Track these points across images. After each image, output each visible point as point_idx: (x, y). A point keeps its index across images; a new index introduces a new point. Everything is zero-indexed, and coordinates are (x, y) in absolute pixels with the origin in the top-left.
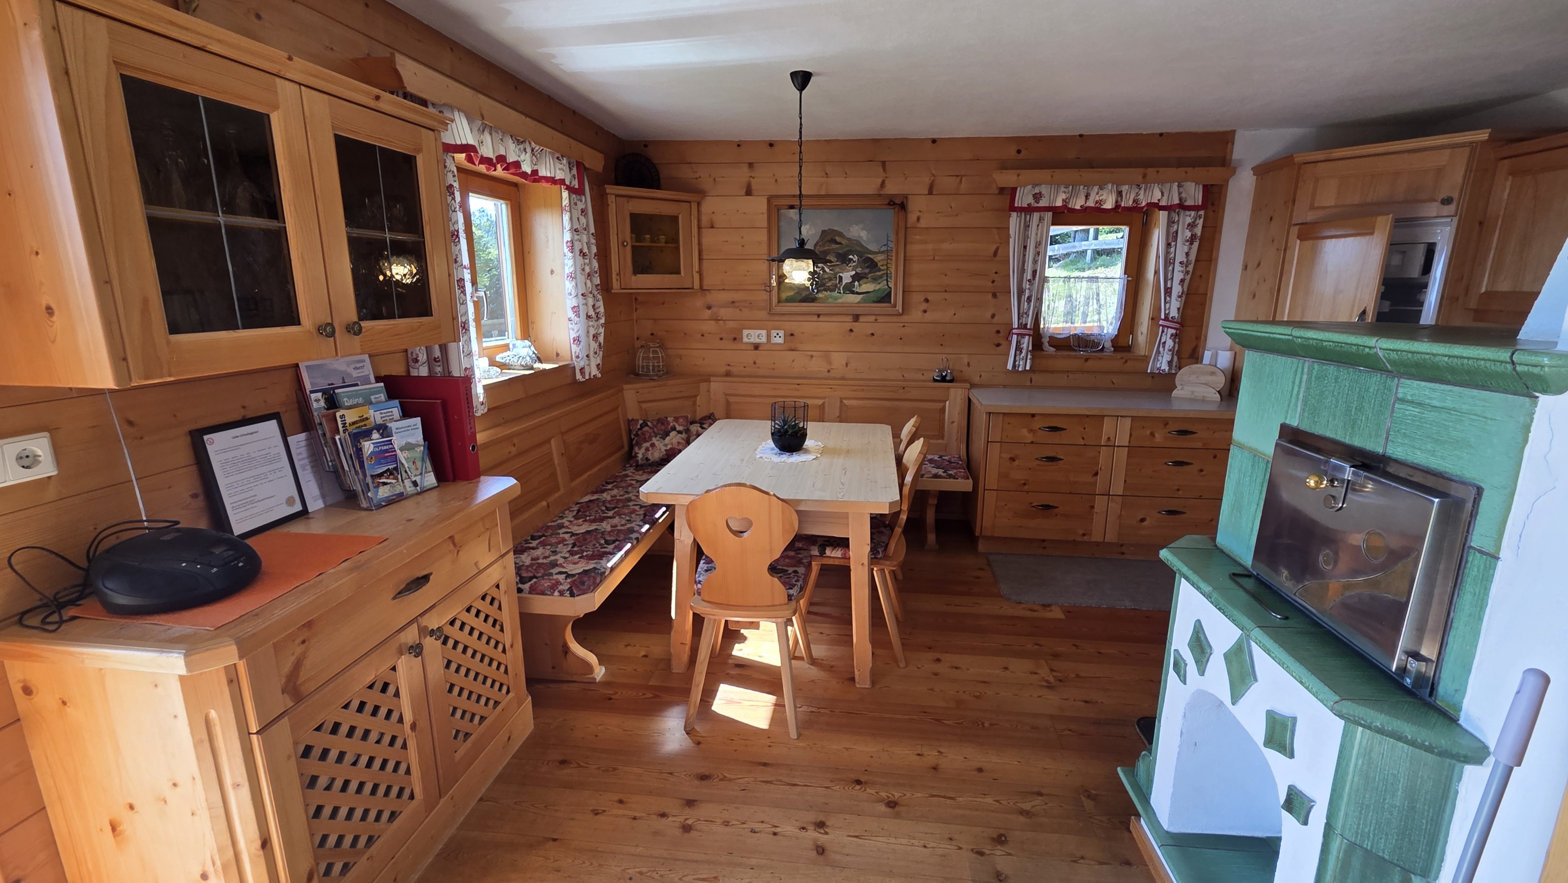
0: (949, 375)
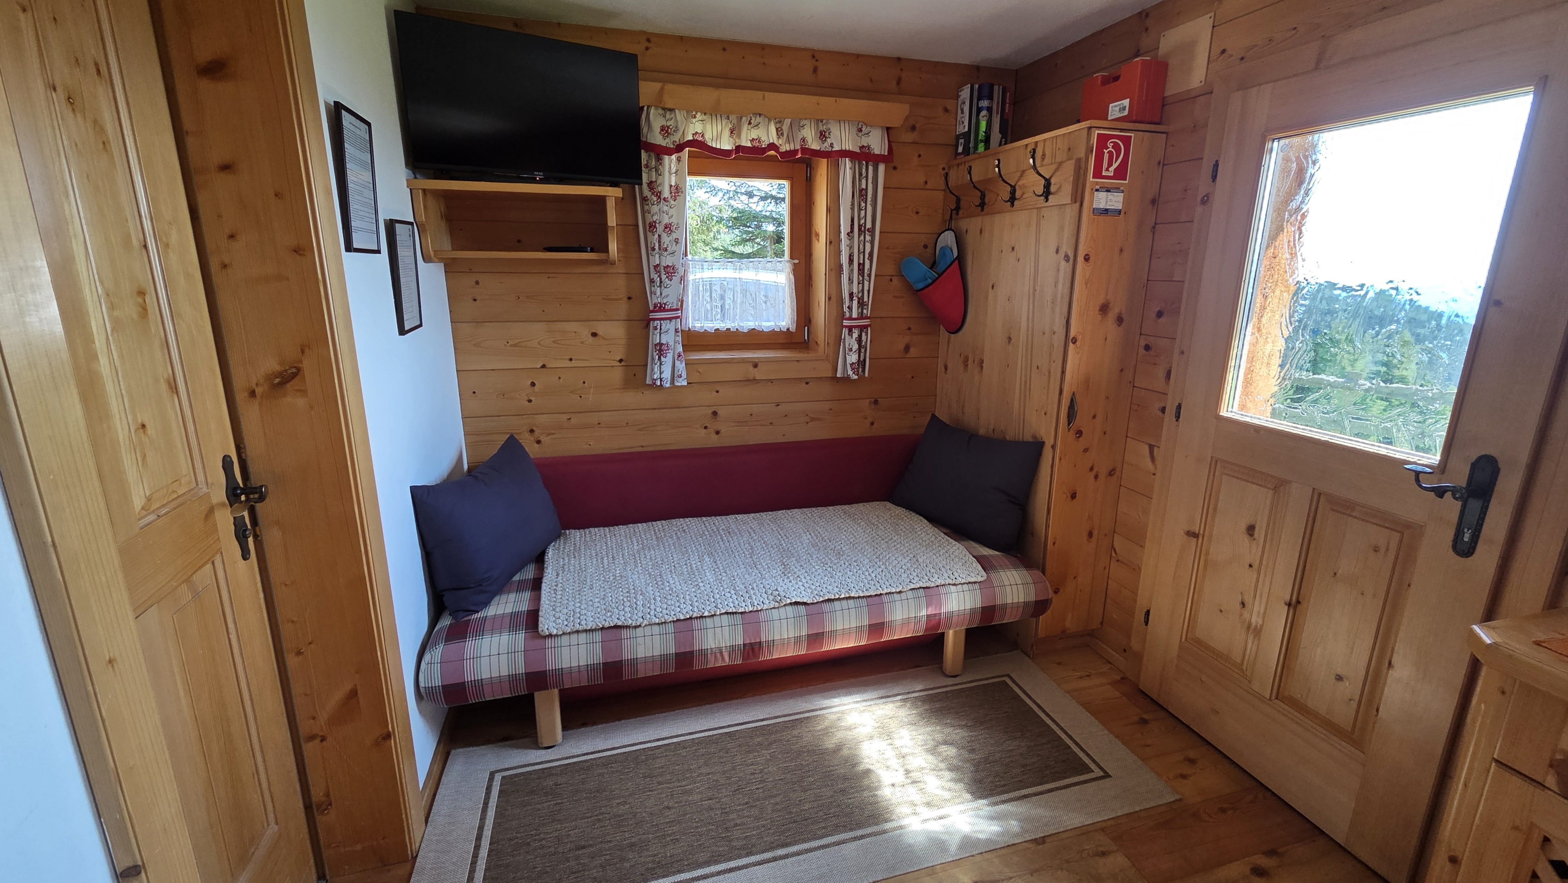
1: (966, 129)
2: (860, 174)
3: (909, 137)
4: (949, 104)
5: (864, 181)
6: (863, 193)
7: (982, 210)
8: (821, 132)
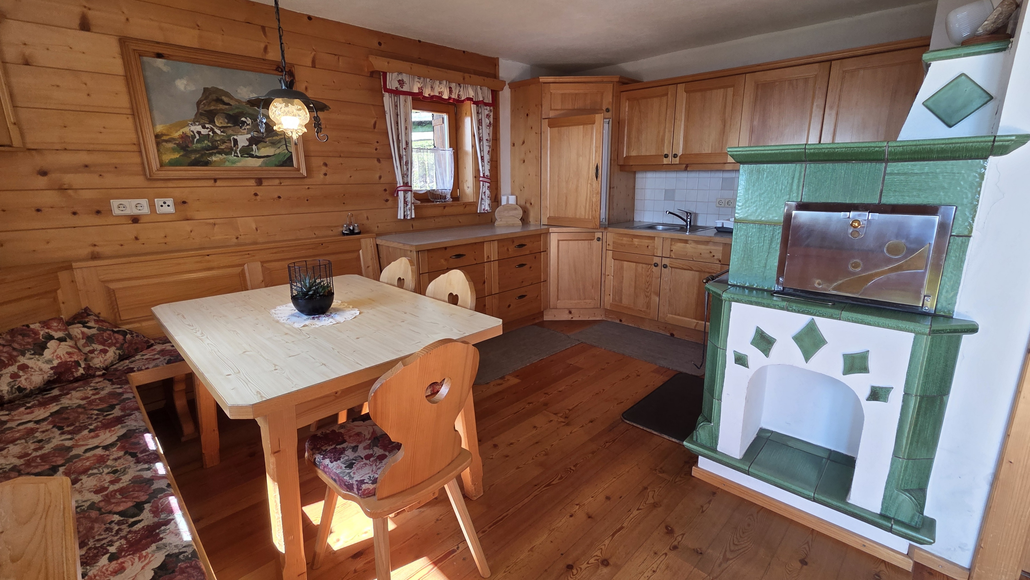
0: (356, 228)
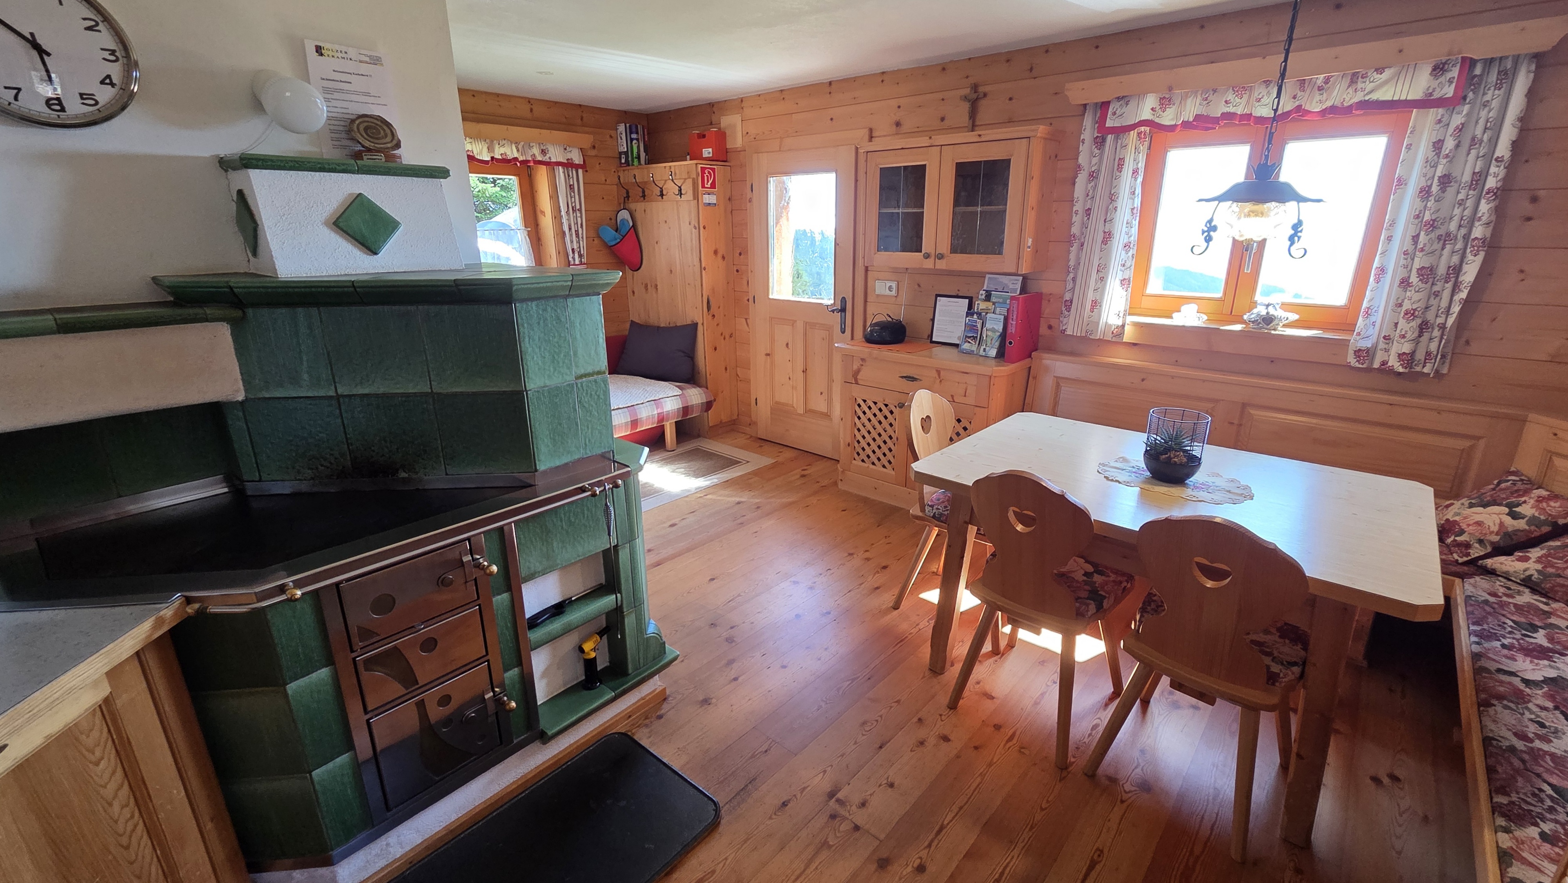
1: (626, 150)
2: (569, 176)
3: (593, 153)
4: (613, 133)
5: (571, 180)
6: (571, 187)
7: (644, 199)
8: (542, 151)
